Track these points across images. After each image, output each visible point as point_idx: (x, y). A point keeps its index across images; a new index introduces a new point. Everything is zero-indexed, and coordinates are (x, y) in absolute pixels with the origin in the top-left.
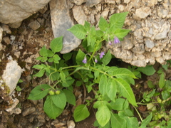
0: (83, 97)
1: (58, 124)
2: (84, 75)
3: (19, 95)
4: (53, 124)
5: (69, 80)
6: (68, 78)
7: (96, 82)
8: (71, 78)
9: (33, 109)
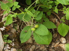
0: (58, 20)
1: (56, 45)
2: (46, 5)
3: (13, 45)
4: (52, 47)
5: (39, 14)
6: (37, 13)
7: (58, 4)
8: (39, 12)
9: (34, 47)
